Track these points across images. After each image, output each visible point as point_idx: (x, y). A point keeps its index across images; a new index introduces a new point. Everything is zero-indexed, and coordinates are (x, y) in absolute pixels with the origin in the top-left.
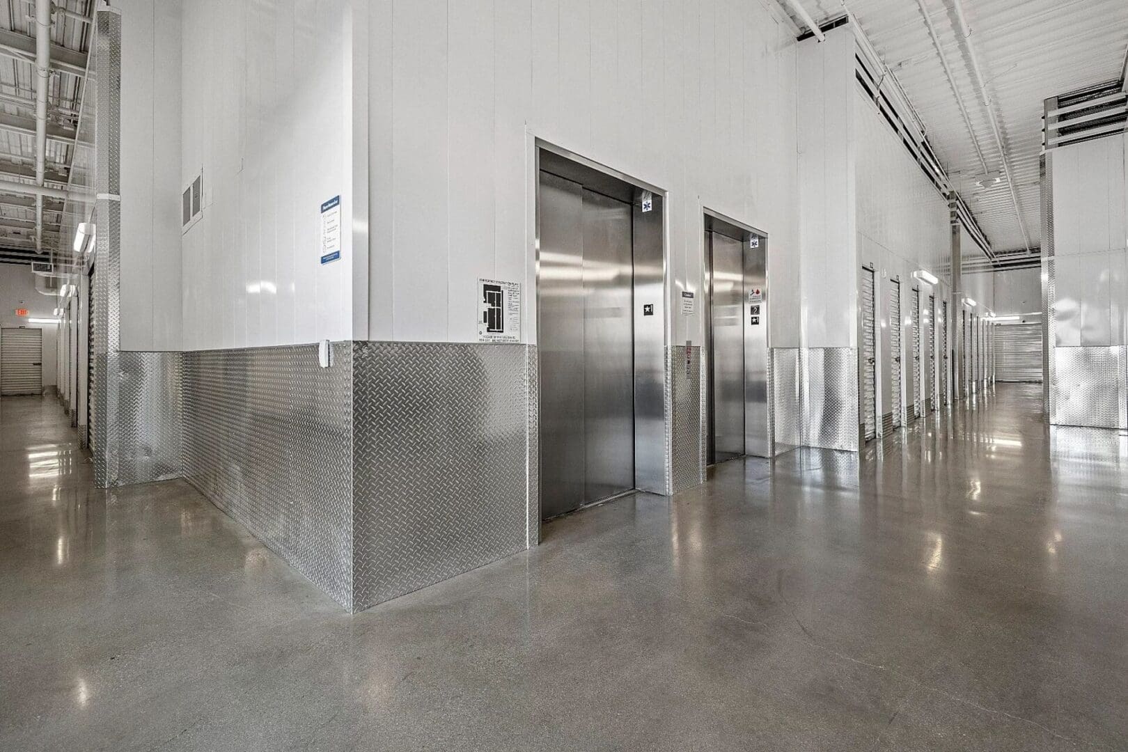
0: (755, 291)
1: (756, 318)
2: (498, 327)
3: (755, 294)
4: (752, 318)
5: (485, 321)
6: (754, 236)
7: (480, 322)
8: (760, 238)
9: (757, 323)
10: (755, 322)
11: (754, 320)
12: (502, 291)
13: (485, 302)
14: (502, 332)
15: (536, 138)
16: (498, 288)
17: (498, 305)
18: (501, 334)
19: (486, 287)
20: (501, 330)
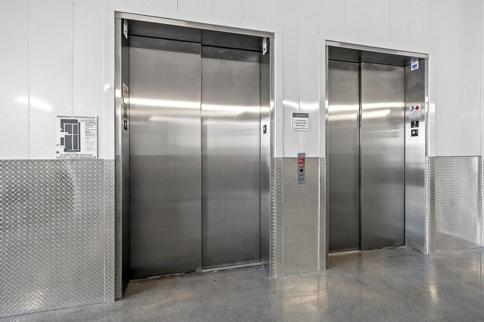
0: (415, 107)
1: (415, 130)
2: (75, 147)
3: (415, 110)
4: (412, 131)
5: (62, 144)
6: (415, 59)
7: (58, 145)
8: (421, 60)
9: (416, 135)
10: (415, 134)
11: (414, 132)
12: (79, 123)
13: (62, 131)
14: (80, 151)
15: (115, 11)
16: (76, 121)
17: (75, 132)
18: (78, 153)
19: (63, 121)
20: (78, 150)
